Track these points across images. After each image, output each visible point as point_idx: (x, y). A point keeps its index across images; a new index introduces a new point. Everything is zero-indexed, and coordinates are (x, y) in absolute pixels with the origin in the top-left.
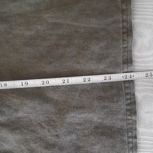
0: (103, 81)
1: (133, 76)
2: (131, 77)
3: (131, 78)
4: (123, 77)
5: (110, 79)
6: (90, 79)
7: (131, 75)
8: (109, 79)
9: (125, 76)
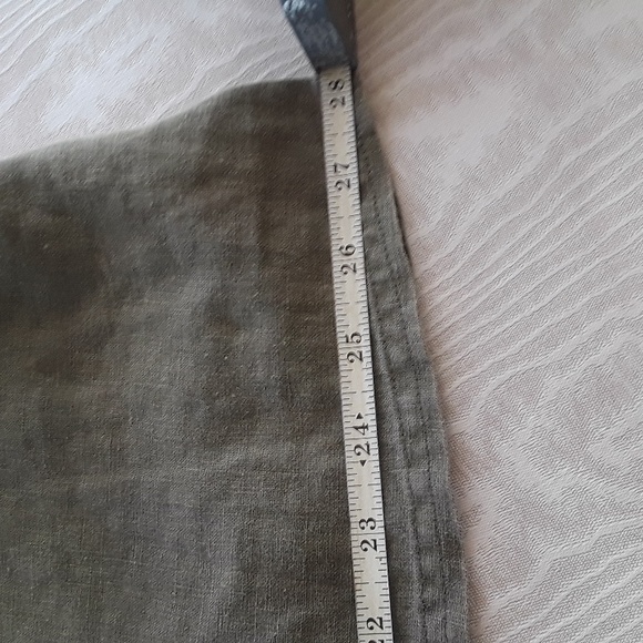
0: (381, 558)
1: (359, 417)
2: (363, 427)
3: (367, 427)
4: (363, 463)
5: (371, 524)
6: (370, 620)
7: (357, 428)
8: (372, 528)
9: (359, 454)
